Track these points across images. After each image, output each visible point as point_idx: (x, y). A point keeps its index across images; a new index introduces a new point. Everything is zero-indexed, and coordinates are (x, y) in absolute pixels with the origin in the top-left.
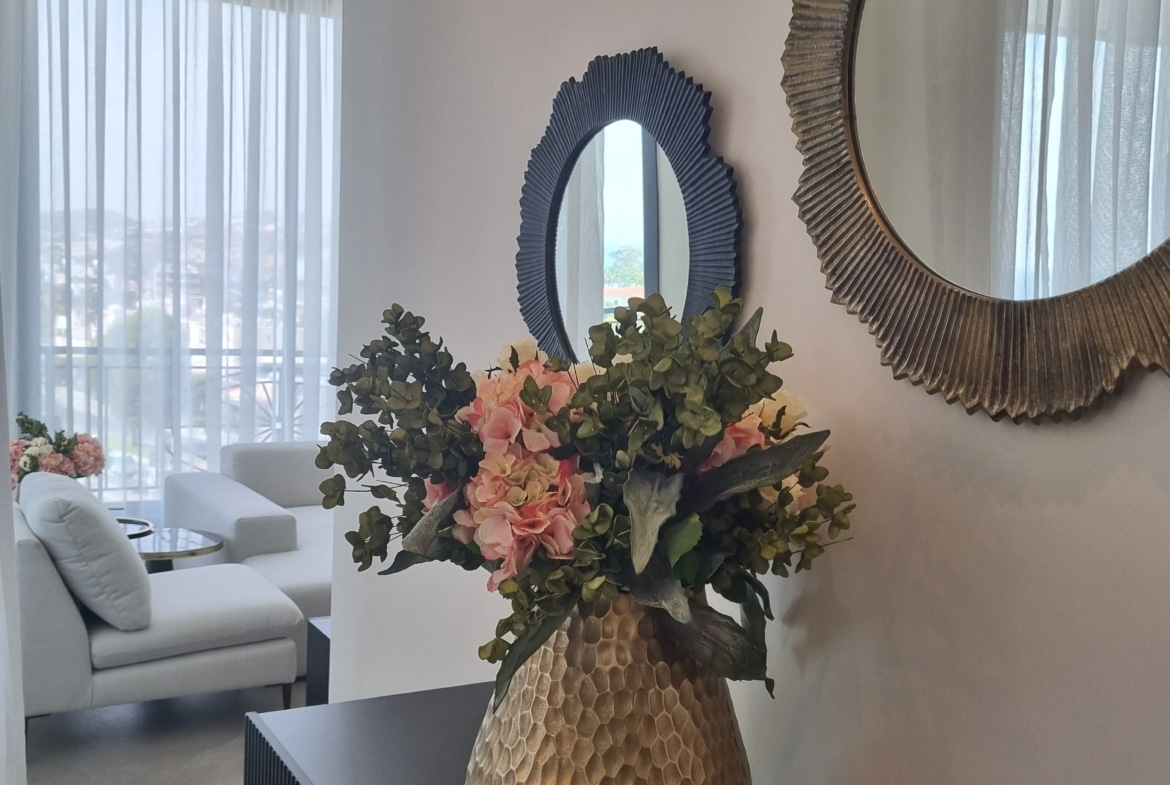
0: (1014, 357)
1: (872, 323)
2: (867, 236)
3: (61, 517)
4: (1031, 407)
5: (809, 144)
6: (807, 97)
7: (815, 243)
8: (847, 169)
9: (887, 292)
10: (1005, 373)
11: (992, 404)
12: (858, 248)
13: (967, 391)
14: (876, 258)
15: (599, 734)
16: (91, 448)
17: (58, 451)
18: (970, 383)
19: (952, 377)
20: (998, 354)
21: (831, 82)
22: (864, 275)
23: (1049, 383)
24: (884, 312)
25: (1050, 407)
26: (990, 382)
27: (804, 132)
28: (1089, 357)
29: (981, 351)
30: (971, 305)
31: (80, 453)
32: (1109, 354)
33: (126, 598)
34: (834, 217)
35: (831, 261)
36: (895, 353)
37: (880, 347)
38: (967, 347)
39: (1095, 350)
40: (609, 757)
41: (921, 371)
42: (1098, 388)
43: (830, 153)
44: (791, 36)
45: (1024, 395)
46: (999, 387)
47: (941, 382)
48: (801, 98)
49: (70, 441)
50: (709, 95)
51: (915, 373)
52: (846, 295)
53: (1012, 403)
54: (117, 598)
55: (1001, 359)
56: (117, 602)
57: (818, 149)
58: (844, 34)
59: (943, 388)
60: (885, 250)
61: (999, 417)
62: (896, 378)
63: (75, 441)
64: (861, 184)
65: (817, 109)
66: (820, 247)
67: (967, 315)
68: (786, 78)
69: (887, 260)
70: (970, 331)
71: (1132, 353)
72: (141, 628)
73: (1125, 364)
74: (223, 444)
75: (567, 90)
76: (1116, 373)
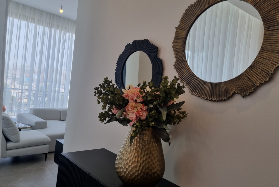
0: (214, 91)
1: (188, 86)
2: (187, 72)
3: (3, 119)
4: (216, 99)
5: (177, 57)
6: (177, 49)
7: (177, 73)
8: (184, 61)
9: (191, 81)
10: (212, 94)
11: (209, 98)
12: (185, 74)
13: (205, 96)
14: (189, 75)
16: (3, 107)
18: (205, 95)
19: (202, 94)
20: (211, 91)
21: (182, 47)
22: (187, 78)
23: (219, 96)
24: (190, 84)
25: (220, 99)
26: (209, 95)
27: (176, 55)
28: (227, 91)
29: (208, 90)
30: (206, 83)
32: (230, 91)
33: (15, 135)
34: (181, 68)
35: (180, 76)
36: (192, 90)
37: (189, 89)
38: (205, 89)
39: (228, 90)
41: (197, 93)
42: (228, 96)
43: (181, 58)
44: (174, 40)
45: (215, 97)
46: (211, 96)
47: (200, 95)
50: (158, 48)
51: (195, 93)
52: (183, 81)
53: (213, 98)
55: (211, 92)
56: (13, 136)
57: (179, 58)
58: (185, 40)
60: (191, 74)
61: (211, 100)
62: (192, 94)
64: (186, 64)
65: (179, 51)
66: (178, 73)
67: (205, 85)
68: (173, 46)
69: (191, 76)
70: (206, 87)
71: (234, 91)
72: (17, 142)
73: (233, 92)
74: (30, 108)
75: (128, 45)
76: (231, 94)
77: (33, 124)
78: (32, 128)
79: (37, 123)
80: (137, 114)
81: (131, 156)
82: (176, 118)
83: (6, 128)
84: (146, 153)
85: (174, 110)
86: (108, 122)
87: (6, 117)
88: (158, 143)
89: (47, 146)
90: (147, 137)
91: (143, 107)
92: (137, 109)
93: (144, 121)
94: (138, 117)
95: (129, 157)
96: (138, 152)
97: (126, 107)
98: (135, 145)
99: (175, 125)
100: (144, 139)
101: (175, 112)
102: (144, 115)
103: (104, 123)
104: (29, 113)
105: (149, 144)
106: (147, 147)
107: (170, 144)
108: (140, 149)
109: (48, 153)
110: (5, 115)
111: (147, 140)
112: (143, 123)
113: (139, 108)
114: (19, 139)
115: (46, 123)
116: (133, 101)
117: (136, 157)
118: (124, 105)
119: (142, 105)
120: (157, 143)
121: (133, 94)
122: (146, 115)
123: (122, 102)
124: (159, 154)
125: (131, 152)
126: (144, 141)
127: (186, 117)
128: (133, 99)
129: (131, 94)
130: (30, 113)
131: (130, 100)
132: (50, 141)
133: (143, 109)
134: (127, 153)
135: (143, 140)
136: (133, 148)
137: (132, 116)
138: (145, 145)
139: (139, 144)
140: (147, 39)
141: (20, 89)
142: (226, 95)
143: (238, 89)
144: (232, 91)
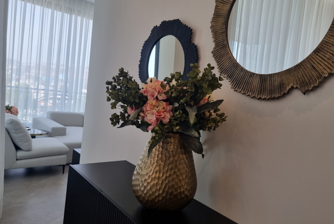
0: (264, 86)
1: (229, 79)
2: (229, 61)
3: (11, 123)
4: (267, 96)
5: (216, 41)
6: (217, 31)
7: (216, 62)
8: (225, 46)
9: (233, 73)
10: (261, 90)
11: (258, 96)
12: (227, 63)
13: (252, 93)
14: (231, 65)
15: (169, 164)
16: (15, 109)
17: (7, 109)
18: (252, 92)
19: (248, 90)
20: (260, 86)
21: (223, 27)
22: (228, 69)
23: (271, 92)
24: (232, 77)
25: (272, 96)
26: (257, 91)
27: (215, 38)
29: (256, 85)
30: (254, 75)
31: (13, 110)
32: (286, 85)
33: (26, 143)
34: (222, 56)
35: (220, 66)
36: (235, 86)
37: (231, 84)
38: (252, 84)
39: (283, 85)
40: (171, 169)
41: (241, 89)
42: (283, 92)
43: (221, 43)
44: (213, 17)
45: (265, 94)
46: (259, 93)
47: (246, 92)
48: (215, 31)
49: (10, 107)
50: (192, 30)
51: (239, 90)
52: (223, 73)
53: (262, 96)
54: (24, 143)
55: (260, 87)
56: (24, 144)
57: (219, 42)
58: (227, 17)
59: (246, 93)
60: (234, 64)
61: (260, 99)
62: (234, 91)
63: (12, 107)
64: (229, 49)
65: (219, 33)
66: (218, 63)
67: (253, 77)
68: (211, 26)
69: (234, 66)
70: (253, 81)
71: (292, 85)
72: (29, 150)
73: (290, 87)
74: (48, 111)
75: (156, 28)
76: (288, 89)
77: (50, 130)
78: (49, 134)
79: (54, 129)
80: (157, 116)
81: (151, 170)
82: (211, 122)
83: (14, 134)
84: (170, 167)
85: (209, 112)
86: (123, 125)
87: (15, 121)
88: (187, 154)
89: (65, 156)
90: (172, 147)
91: (167, 106)
92: (158, 109)
93: (166, 124)
94: (159, 120)
95: (148, 172)
96: (160, 165)
97: (144, 106)
98: (156, 157)
99: (210, 131)
100: (169, 149)
101: (211, 115)
102: (167, 117)
103: (117, 128)
104: (46, 117)
105: (174, 156)
106: (172, 159)
107: (203, 156)
108: (162, 161)
109: (65, 164)
110: (13, 119)
111: (172, 151)
112: (165, 127)
113: (161, 108)
114: (31, 147)
115: (65, 129)
116: (154, 98)
117: (156, 172)
118: (142, 104)
119: (165, 103)
120: (185, 155)
121: (153, 89)
122: (169, 117)
123: (139, 99)
124: (188, 169)
125: (151, 165)
126: (169, 152)
127: (225, 121)
128: (153, 96)
129: (150, 89)
130: (48, 118)
131: (149, 97)
132: (68, 150)
133: (166, 109)
134: (146, 167)
135: (167, 150)
136: (154, 161)
137: (151, 118)
138: (169, 157)
139: (162, 155)
140: (179, 19)
141: (36, 89)
142: (281, 90)
143: (297, 82)
144: (289, 85)
